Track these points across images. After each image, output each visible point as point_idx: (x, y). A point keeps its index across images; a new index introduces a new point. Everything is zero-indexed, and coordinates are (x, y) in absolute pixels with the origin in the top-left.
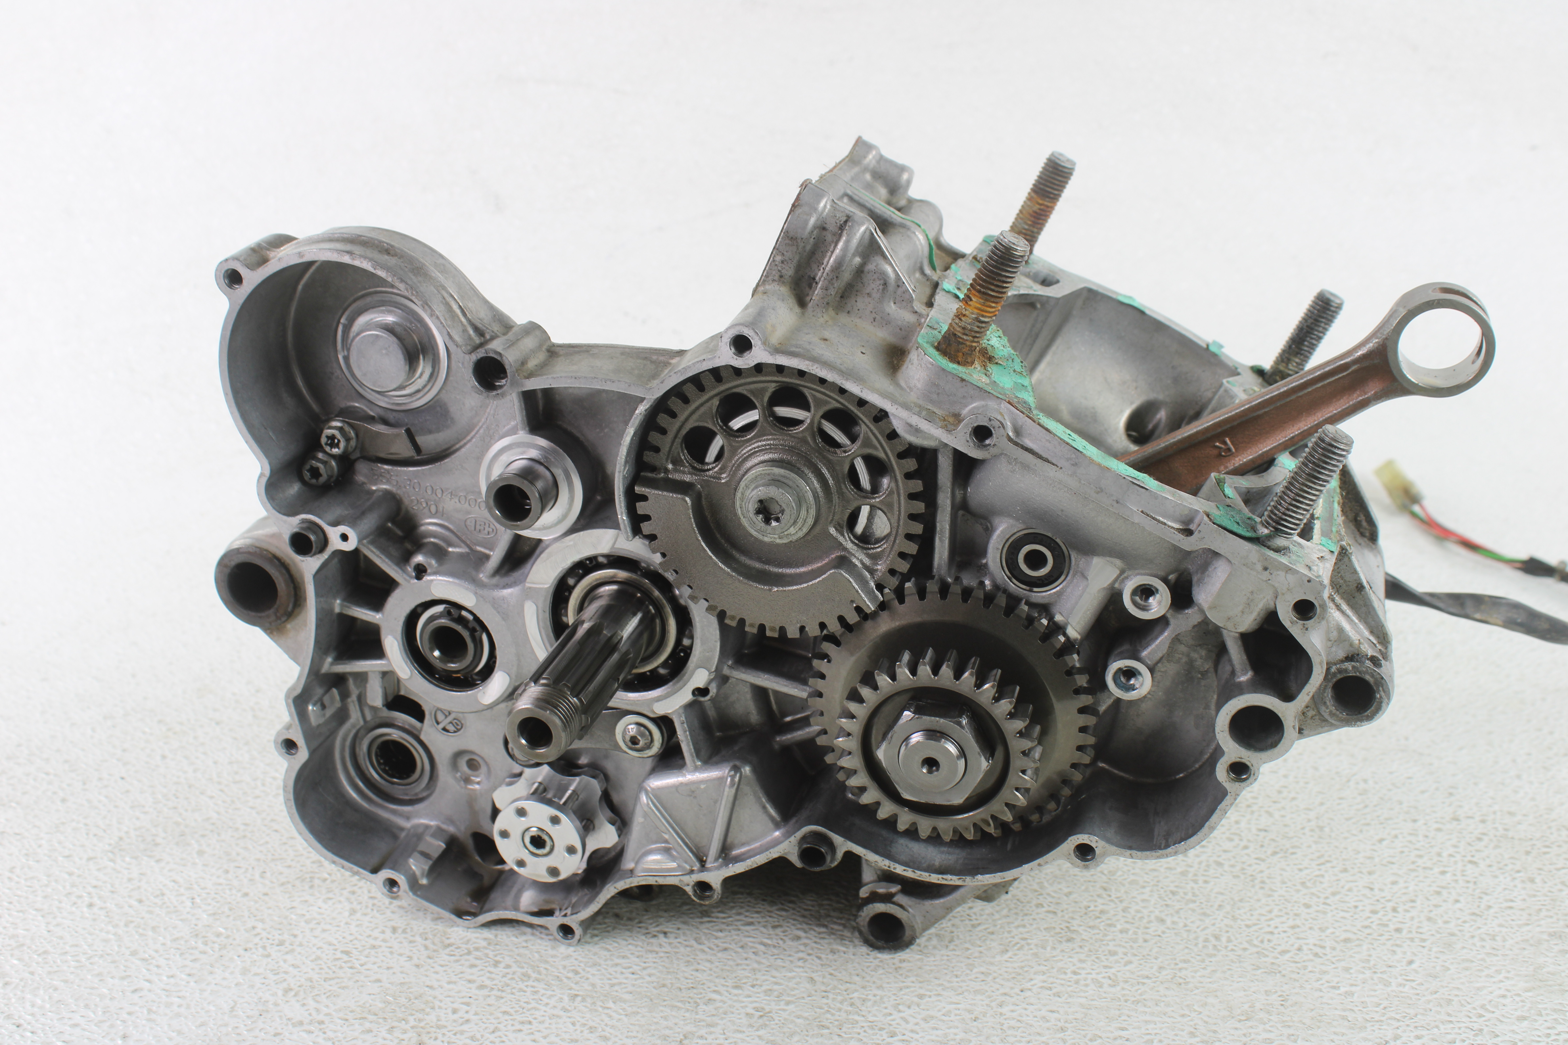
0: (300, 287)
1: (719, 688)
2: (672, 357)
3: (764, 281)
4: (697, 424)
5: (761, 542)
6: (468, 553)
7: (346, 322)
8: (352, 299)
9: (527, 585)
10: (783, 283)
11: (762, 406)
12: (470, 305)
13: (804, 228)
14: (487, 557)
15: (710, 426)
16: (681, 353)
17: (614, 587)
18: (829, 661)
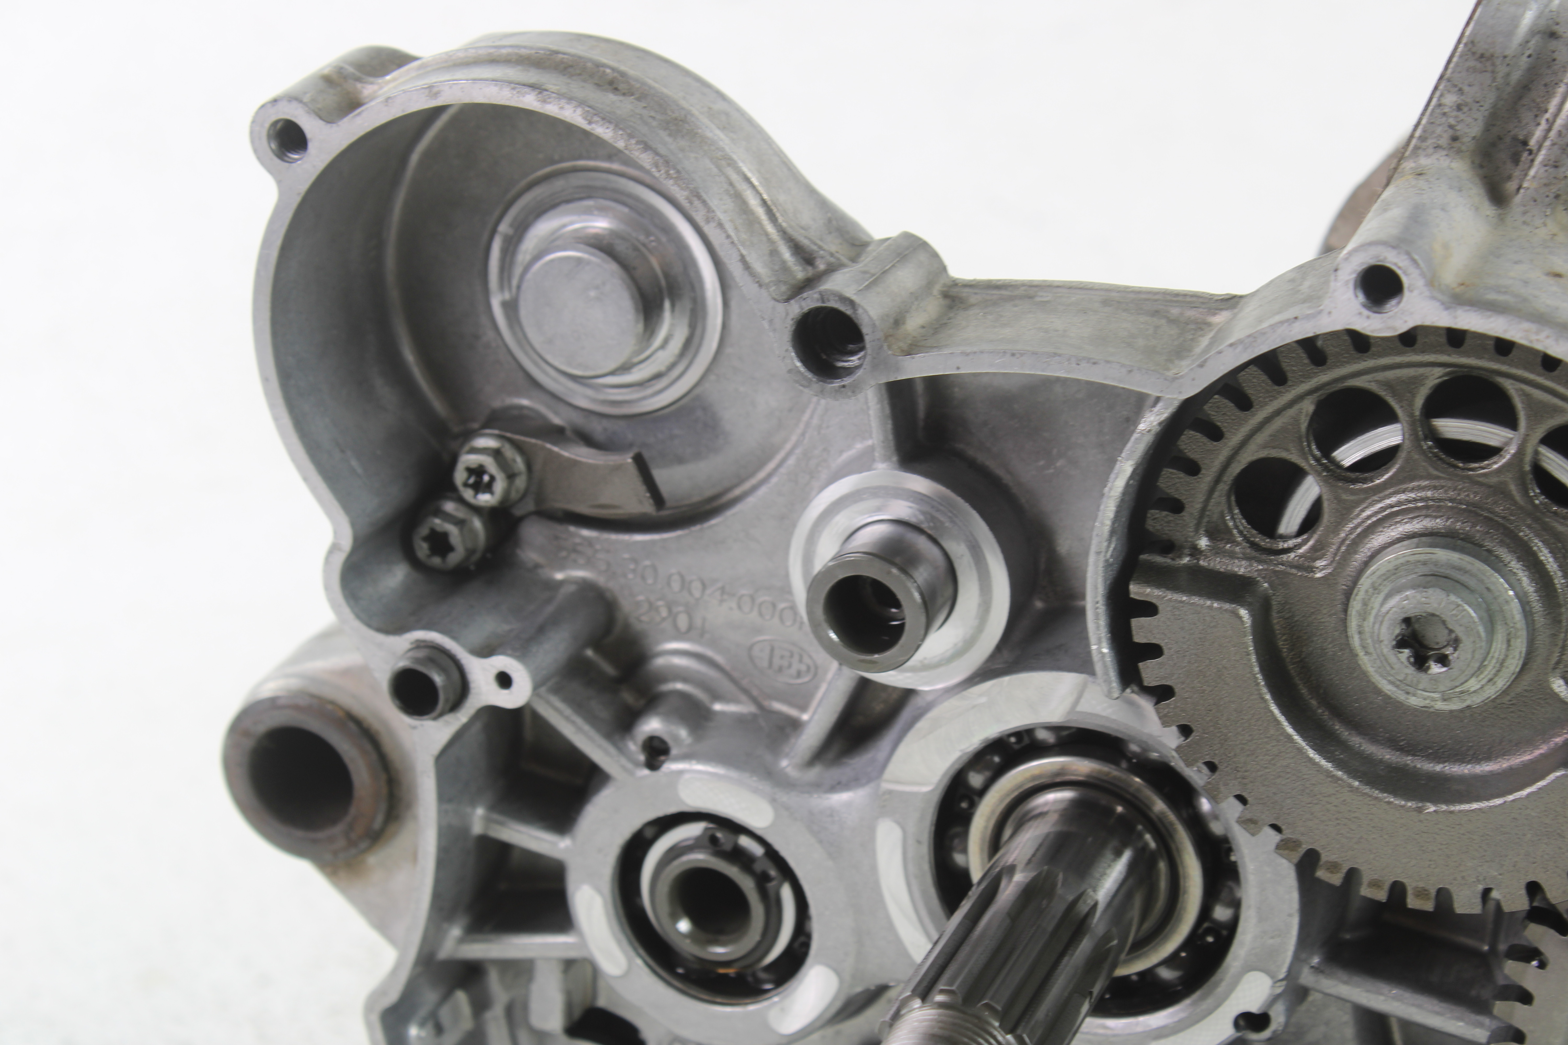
0: (415, 157)
1: (1290, 1011)
2: (1214, 311)
3: (1417, 148)
4: (1263, 454)
5: (1398, 705)
6: (754, 717)
7: (510, 232)
8: (523, 183)
9: (885, 786)
10: (1459, 151)
11: (1411, 415)
12: (782, 198)
13: (1510, 34)
14: (795, 725)
15: (1294, 457)
16: (1231, 302)
17: (1066, 795)
18: (1542, 965)
